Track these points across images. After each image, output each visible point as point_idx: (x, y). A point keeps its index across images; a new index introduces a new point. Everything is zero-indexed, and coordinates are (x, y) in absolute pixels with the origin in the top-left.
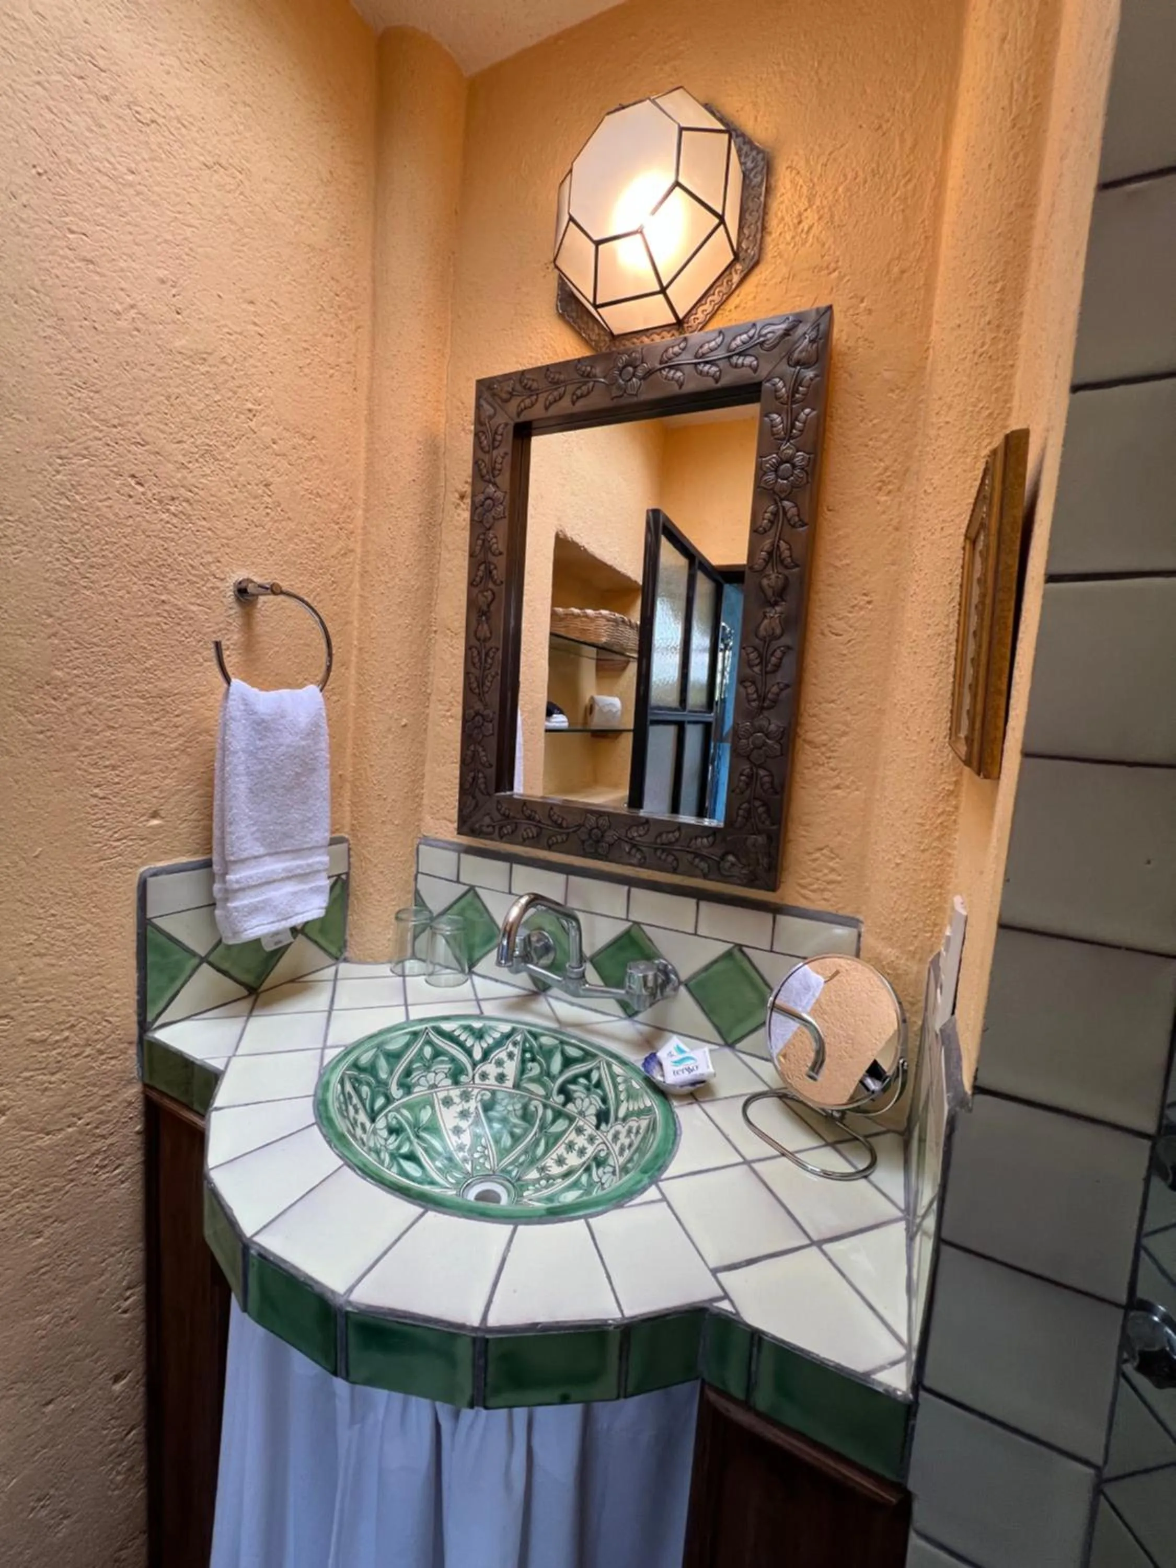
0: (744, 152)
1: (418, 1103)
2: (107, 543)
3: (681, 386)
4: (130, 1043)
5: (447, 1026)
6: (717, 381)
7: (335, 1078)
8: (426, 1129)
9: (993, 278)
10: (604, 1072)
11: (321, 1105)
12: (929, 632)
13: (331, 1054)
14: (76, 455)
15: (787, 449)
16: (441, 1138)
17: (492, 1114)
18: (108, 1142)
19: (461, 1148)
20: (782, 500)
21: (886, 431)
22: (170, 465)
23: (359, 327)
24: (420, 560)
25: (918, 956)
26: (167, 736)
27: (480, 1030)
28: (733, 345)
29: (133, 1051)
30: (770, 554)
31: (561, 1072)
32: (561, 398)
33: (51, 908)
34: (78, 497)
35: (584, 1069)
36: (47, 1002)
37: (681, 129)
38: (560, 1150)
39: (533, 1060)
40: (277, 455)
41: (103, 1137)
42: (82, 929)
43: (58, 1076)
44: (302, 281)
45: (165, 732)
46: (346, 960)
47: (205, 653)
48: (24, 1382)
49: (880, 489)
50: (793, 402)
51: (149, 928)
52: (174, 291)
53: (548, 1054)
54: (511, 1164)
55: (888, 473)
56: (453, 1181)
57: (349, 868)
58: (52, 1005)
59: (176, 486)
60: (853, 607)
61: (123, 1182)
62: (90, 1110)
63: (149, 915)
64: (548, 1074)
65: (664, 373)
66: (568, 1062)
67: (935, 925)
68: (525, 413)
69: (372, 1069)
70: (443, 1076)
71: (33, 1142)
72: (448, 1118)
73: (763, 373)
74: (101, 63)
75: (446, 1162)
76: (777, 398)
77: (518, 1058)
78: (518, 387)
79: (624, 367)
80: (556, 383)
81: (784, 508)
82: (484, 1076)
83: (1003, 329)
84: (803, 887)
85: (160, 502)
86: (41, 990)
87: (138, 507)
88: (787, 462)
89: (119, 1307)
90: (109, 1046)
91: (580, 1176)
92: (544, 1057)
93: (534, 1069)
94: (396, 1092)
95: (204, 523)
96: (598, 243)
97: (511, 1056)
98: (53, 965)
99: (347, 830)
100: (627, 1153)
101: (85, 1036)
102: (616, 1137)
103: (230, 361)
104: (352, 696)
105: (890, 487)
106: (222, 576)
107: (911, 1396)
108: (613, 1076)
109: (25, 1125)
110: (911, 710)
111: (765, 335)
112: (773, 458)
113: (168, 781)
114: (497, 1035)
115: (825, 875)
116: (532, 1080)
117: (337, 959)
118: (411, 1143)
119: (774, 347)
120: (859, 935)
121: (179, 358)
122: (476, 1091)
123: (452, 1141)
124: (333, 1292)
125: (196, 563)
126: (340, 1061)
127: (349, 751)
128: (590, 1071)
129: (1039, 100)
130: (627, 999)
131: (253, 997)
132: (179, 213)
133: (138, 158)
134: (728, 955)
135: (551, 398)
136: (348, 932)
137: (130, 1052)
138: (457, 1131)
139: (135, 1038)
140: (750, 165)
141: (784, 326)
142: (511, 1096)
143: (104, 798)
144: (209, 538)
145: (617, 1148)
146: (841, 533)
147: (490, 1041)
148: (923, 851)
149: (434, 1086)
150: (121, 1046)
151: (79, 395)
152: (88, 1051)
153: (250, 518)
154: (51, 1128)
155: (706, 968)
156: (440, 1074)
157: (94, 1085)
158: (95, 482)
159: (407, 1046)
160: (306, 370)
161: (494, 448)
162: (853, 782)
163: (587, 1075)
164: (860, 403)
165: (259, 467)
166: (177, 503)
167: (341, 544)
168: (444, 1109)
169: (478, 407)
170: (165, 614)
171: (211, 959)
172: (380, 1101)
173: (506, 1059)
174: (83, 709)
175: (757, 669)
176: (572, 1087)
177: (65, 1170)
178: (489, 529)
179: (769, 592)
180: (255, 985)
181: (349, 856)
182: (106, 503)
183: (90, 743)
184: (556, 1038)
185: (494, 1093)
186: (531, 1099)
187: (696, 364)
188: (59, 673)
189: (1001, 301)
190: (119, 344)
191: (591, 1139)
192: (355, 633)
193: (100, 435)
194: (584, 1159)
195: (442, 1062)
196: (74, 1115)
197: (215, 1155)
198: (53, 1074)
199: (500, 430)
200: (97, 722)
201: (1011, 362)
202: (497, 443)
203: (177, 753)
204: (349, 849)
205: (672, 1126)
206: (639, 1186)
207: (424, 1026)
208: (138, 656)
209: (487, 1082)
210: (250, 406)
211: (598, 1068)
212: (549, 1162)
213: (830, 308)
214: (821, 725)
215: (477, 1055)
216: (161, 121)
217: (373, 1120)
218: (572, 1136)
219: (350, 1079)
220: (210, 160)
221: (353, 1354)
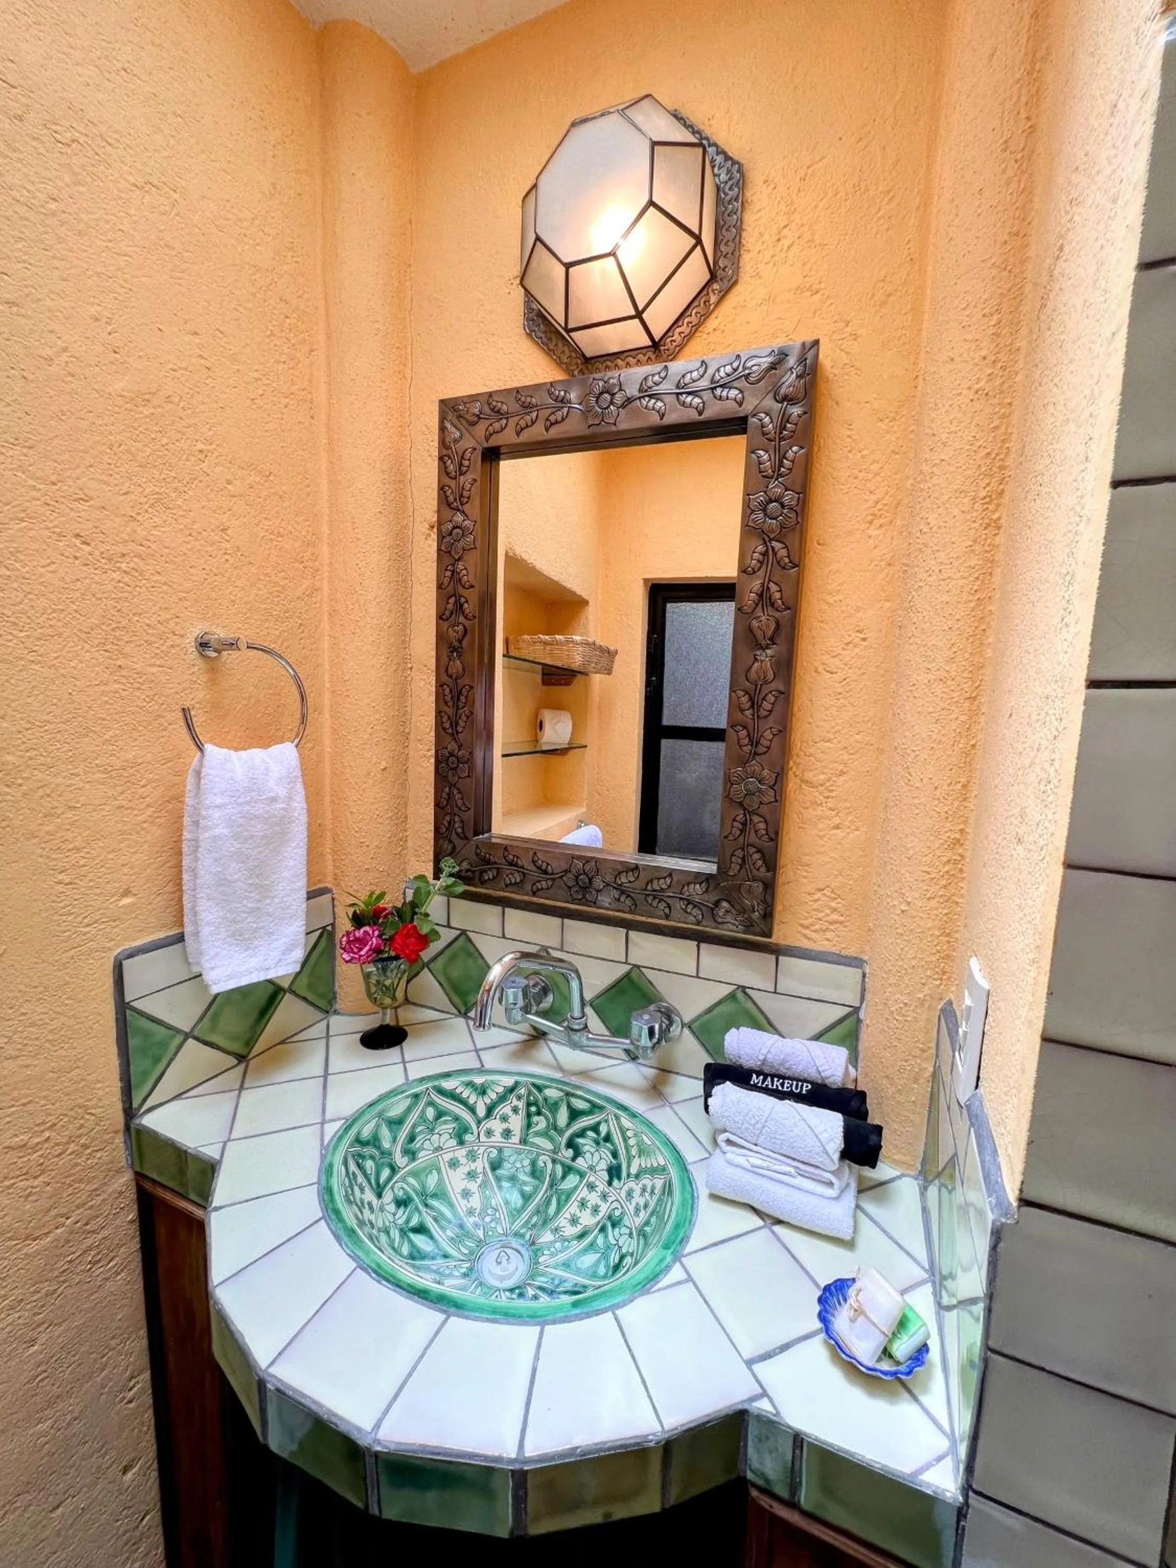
0: (717, 163)
1: (424, 1169)
2: (54, 611)
3: (662, 416)
4: (116, 1132)
5: (448, 1085)
6: (700, 414)
7: (338, 1160)
8: (434, 1196)
9: (987, 311)
10: (613, 1123)
11: (326, 1193)
12: (930, 676)
13: (331, 1129)
14: (11, 519)
15: (776, 489)
16: (451, 1205)
17: (499, 1172)
18: (100, 1236)
19: (471, 1212)
20: (771, 540)
21: (874, 461)
22: (118, 520)
23: (312, 351)
24: (392, 596)
25: (927, 1004)
26: (134, 809)
27: (483, 1085)
28: (717, 377)
29: (119, 1140)
30: (761, 595)
31: (568, 1125)
32: (533, 423)
33: (21, 1006)
34: (18, 565)
35: (592, 1122)
36: (24, 1105)
37: (654, 144)
38: (572, 1208)
39: (539, 1113)
40: (234, 496)
41: (94, 1232)
42: (56, 1024)
43: (41, 1179)
44: (250, 305)
45: (131, 804)
46: (336, 1012)
47: (169, 717)
48: (28, 1492)
49: (871, 523)
50: (781, 439)
51: (128, 1012)
52: (109, 328)
53: (554, 1107)
54: (523, 1226)
55: (879, 506)
56: (466, 1252)
57: (335, 918)
58: (30, 1107)
59: (126, 541)
60: (847, 644)
61: (118, 1274)
62: (78, 1207)
63: (127, 1001)
64: (555, 1128)
65: (644, 403)
66: (574, 1114)
67: (944, 973)
68: (494, 437)
69: (374, 1141)
70: (447, 1136)
71: (19, 1250)
72: (456, 1181)
73: (748, 407)
74: (11, 79)
75: (457, 1230)
76: (764, 434)
77: (522, 1112)
78: (487, 410)
79: (601, 393)
80: (527, 407)
81: (773, 548)
82: (489, 1133)
83: (1000, 364)
84: (807, 928)
85: (110, 560)
86: (15, 1094)
87: (85, 568)
88: (776, 501)
89: (124, 1398)
90: (93, 1139)
91: (596, 1237)
92: (551, 1111)
93: (541, 1123)
94: (400, 1160)
95: (158, 578)
96: (568, 266)
97: (515, 1110)
98: (27, 1066)
99: (330, 879)
100: (642, 1214)
101: (67, 1133)
102: (630, 1194)
103: (176, 400)
104: (327, 742)
105: (881, 521)
106: (183, 632)
107: (961, 1499)
108: (623, 1131)
109: (9, 1235)
110: (913, 755)
111: (750, 368)
112: (761, 497)
113: (137, 856)
114: (500, 1090)
115: (827, 915)
116: (538, 1134)
117: (328, 1012)
118: (420, 1213)
119: (759, 380)
120: (864, 976)
121: (120, 401)
122: (482, 1149)
123: (462, 1205)
124: (359, 1430)
125: (153, 621)
126: (340, 1138)
127: (328, 799)
128: (599, 1124)
129: (1032, 122)
130: (631, 1048)
131: (243, 1066)
132: (110, 241)
133: (60, 183)
134: (732, 996)
135: (522, 423)
136: (337, 984)
137: (116, 1141)
138: (466, 1194)
139: (121, 1126)
140: (723, 177)
141: (770, 359)
142: (519, 1152)
143: (71, 883)
144: (166, 593)
145: (632, 1208)
146: (831, 568)
147: (494, 1096)
148: (929, 899)
149: (439, 1149)
150: (107, 1137)
151: (11, 453)
152: (72, 1147)
153: (208, 568)
154: (38, 1233)
155: (710, 1010)
156: (444, 1134)
157: (81, 1181)
158: (36, 546)
159: (409, 1110)
160: (260, 402)
161: (462, 474)
162: (852, 822)
163: (595, 1128)
164: (849, 433)
165: (214, 511)
166: (127, 559)
167: (306, 583)
168: (451, 1172)
169: (442, 429)
170: (124, 680)
171: (196, 1033)
172: (386, 1173)
173: (510, 1113)
174: (41, 792)
175: (748, 713)
176: (580, 1141)
177: (56, 1273)
178: (459, 560)
179: (759, 634)
180: (245, 1054)
181: (334, 906)
182: (50, 568)
183: (50, 828)
184: (561, 1090)
185: (500, 1150)
186: (538, 1155)
187: (677, 394)
188: (9, 758)
189: (996, 334)
190: (52, 393)
191: (604, 1197)
192: (327, 677)
193: (38, 495)
194: (598, 1218)
195: (446, 1122)
196: (62, 1216)
197: (219, 1269)
198: (35, 1177)
199: (467, 455)
200: (56, 804)
201: (1008, 401)
202: (464, 469)
203: (145, 825)
204: (333, 899)
205: (688, 1188)
206: (663, 1265)
207: (423, 1088)
208: (98, 729)
209: (493, 1139)
210: (200, 446)
211: (606, 1121)
212: (563, 1221)
213: (816, 342)
214: (819, 764)
215: (481, 1111)
216: (82, 139)
217: (379, 1196)
218: (584, 1193)
219: (353, 1156)
220: (141, 181)
221: (384, 1490)
